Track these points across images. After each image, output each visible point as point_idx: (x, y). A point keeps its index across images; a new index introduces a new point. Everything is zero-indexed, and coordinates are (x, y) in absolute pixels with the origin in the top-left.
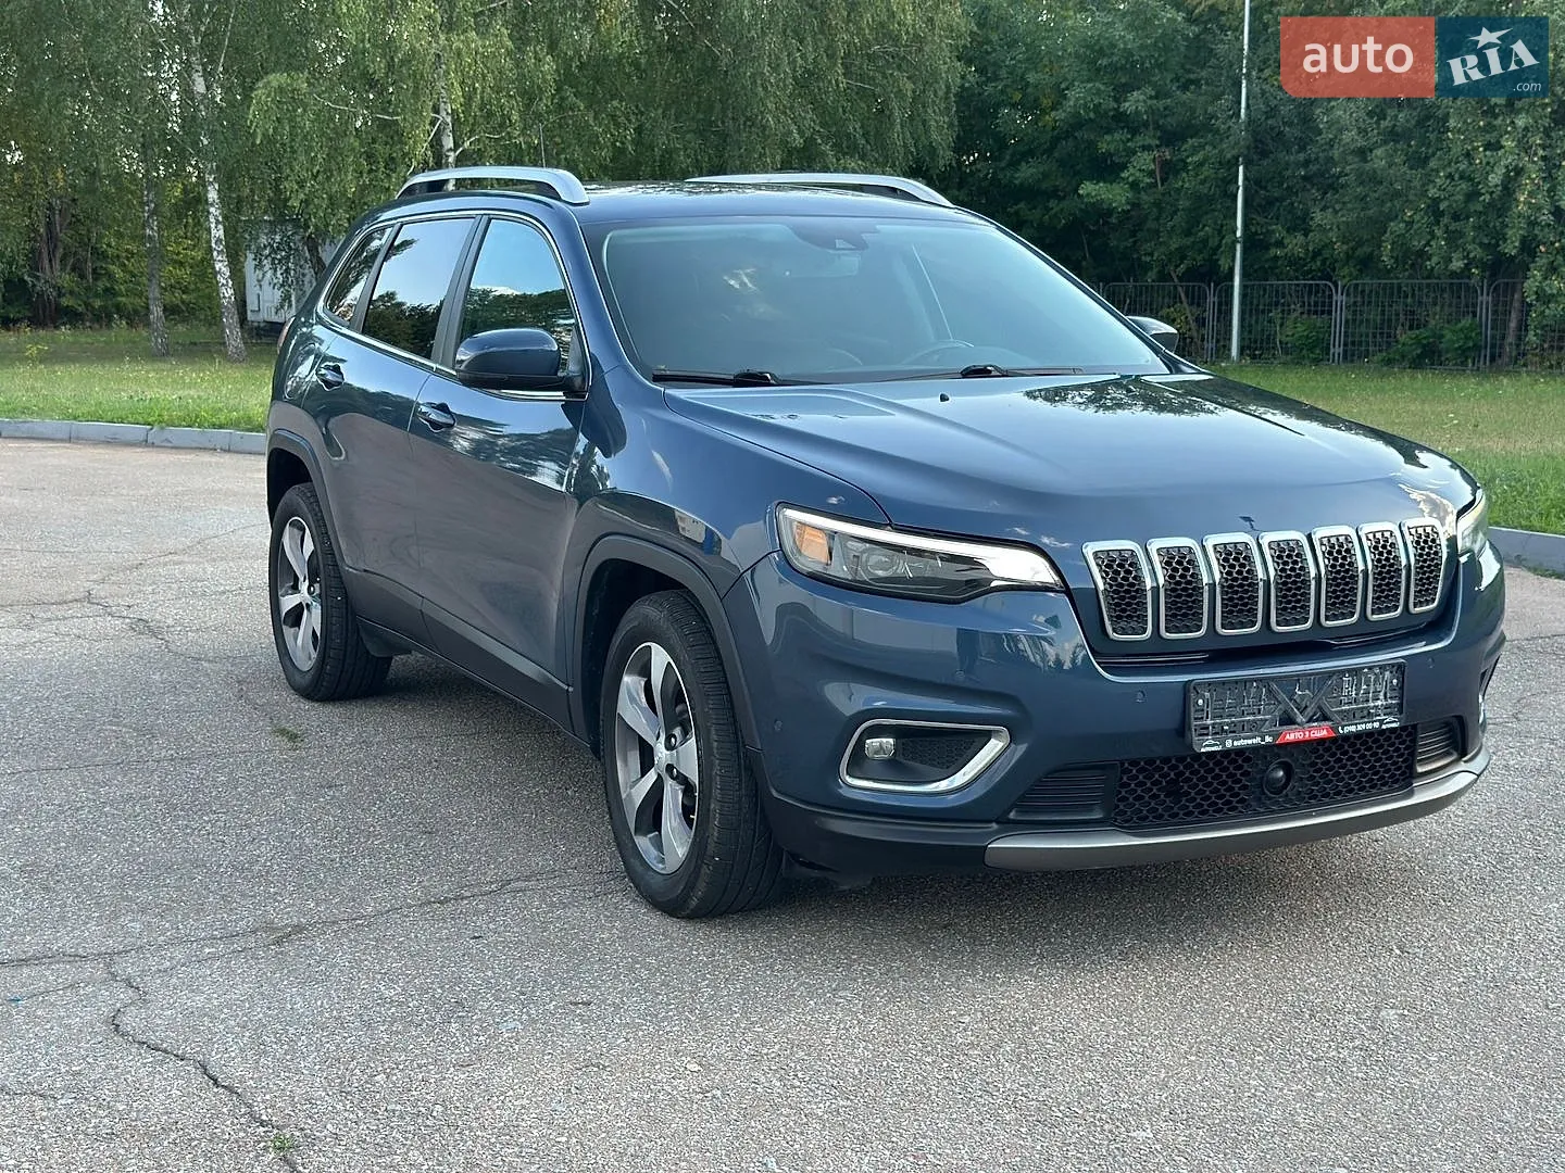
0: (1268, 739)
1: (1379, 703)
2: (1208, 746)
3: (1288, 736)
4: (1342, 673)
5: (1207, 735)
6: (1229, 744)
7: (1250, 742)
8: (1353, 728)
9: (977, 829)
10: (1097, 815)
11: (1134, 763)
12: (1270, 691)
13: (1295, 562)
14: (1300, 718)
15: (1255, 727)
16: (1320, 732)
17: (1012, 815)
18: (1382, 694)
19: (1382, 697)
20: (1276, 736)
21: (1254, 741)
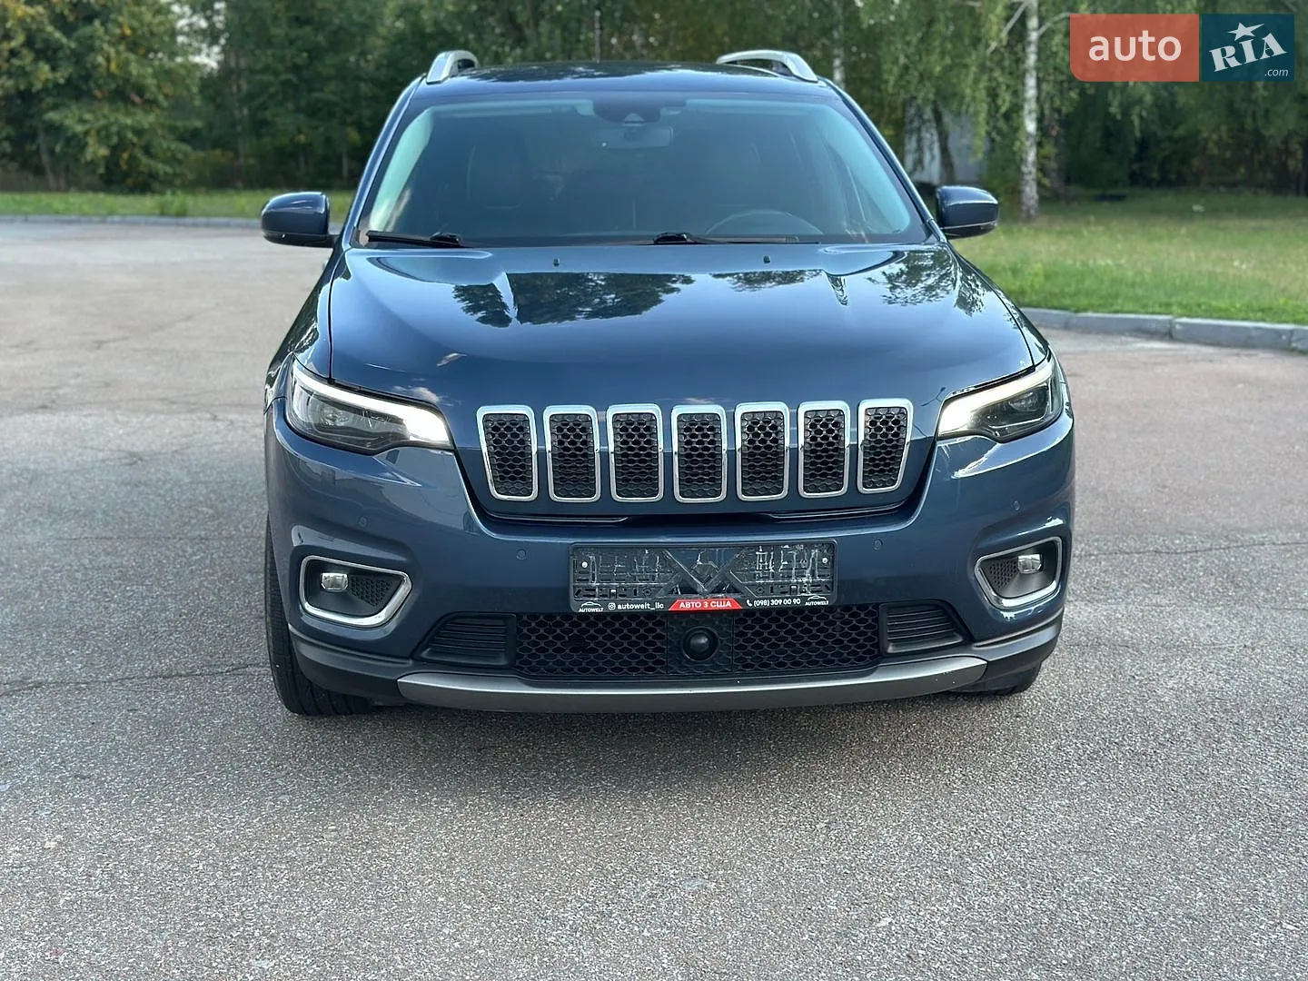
0: (659, 606)
1: (805, 580)
2: (590, 607)
3: (682, 605)
4: (756, 546)
5: (594, 596)
6: (612, 606)
7: (637, 607)
8: (765, 603)
9: (393, 664)
10: (503, 662)
11: (534, 617)
12: (664, 559)
13: (706, 436)
14: (701, 587)
15: (648, 593)
16: (724, 603)
17: (424, 654)
18: (808, 571)
19: (808, 572)
20: (668, 603)
21: (642, 607)
